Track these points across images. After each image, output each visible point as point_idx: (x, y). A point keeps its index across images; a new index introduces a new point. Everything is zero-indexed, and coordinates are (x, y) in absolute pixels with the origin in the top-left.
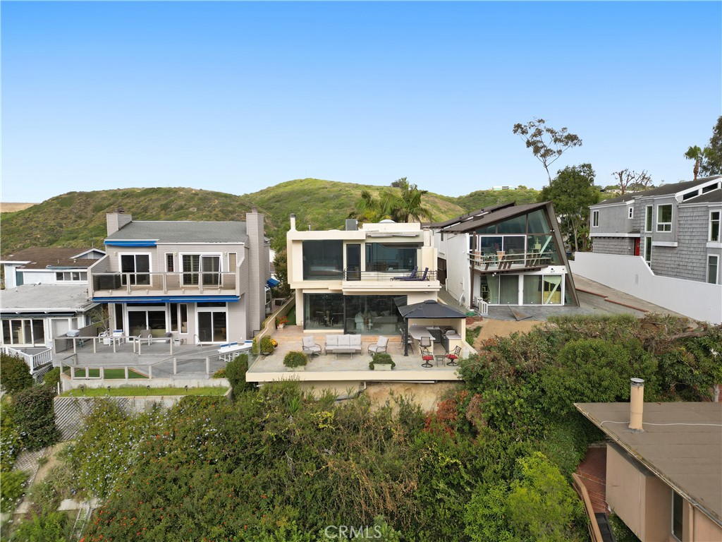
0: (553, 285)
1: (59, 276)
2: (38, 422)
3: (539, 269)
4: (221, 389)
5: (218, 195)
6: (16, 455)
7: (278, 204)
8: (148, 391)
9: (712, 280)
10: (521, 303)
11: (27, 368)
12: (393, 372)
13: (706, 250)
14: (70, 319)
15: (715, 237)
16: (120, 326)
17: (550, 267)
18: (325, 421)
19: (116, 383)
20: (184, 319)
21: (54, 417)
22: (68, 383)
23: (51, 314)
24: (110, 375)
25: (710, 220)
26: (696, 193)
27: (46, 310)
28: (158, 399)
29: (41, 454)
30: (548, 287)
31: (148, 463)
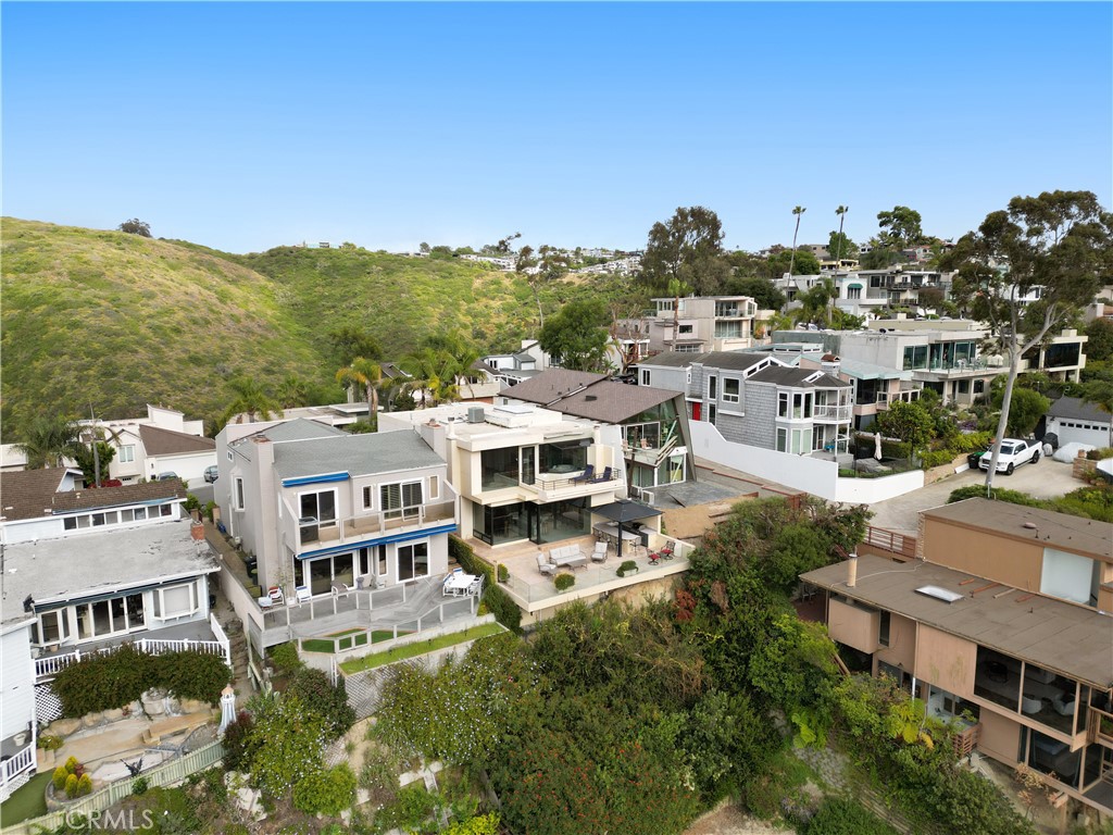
0: (677, 464)
1: (70, 524)
4: (494, 626)
8: (431, 645)
9: (782, 448)
10: (656, 484)
13: (775, 423)
14: (191, 585)
15: (781, 414)
17: (676, 448)
19: (385, 645)
20: (384, 558)
23: (166, 584)
25: (779, 400)
26: (755, 370)
28: (449, 650)
29: (342, 742)
30: (674, 466)
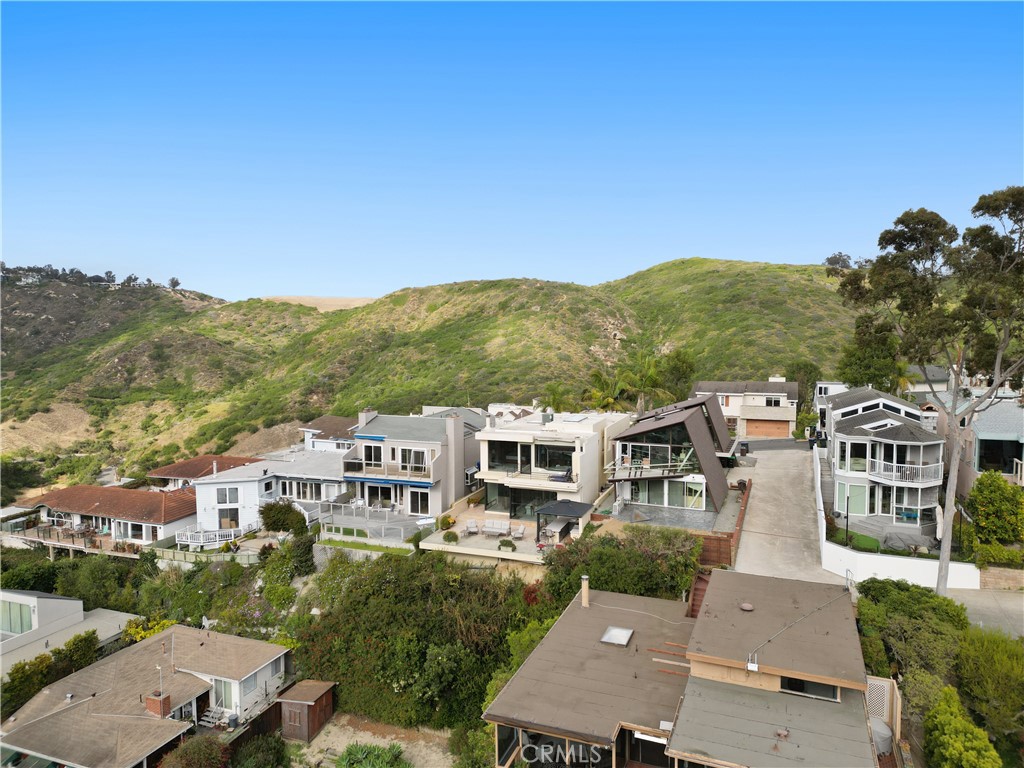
0: (696, 492)
1: (338, 446)
2: (303, 559)
3: (682, 477)
4: (409, 551)
5: (567, 288)
6: (292, 577)
7: (647, 296)
8: (365, 546)
10: (666, 504)
11: (304, 519)
12: (514, 553)
14: (336, 485)
16: (363, 496)
17: (691, 475)
18: (455, 581)
19: (349, 539)
20: (402, 495)
21: (313, 557)
22: (325, 535)
23: (325, 481)
24: (348, 532)
26: (856, 411)
27: (322, 478)
28: (368, 553)
29: (305, 579)
30: (691, 492)
31: (351, 591)
